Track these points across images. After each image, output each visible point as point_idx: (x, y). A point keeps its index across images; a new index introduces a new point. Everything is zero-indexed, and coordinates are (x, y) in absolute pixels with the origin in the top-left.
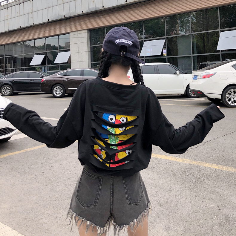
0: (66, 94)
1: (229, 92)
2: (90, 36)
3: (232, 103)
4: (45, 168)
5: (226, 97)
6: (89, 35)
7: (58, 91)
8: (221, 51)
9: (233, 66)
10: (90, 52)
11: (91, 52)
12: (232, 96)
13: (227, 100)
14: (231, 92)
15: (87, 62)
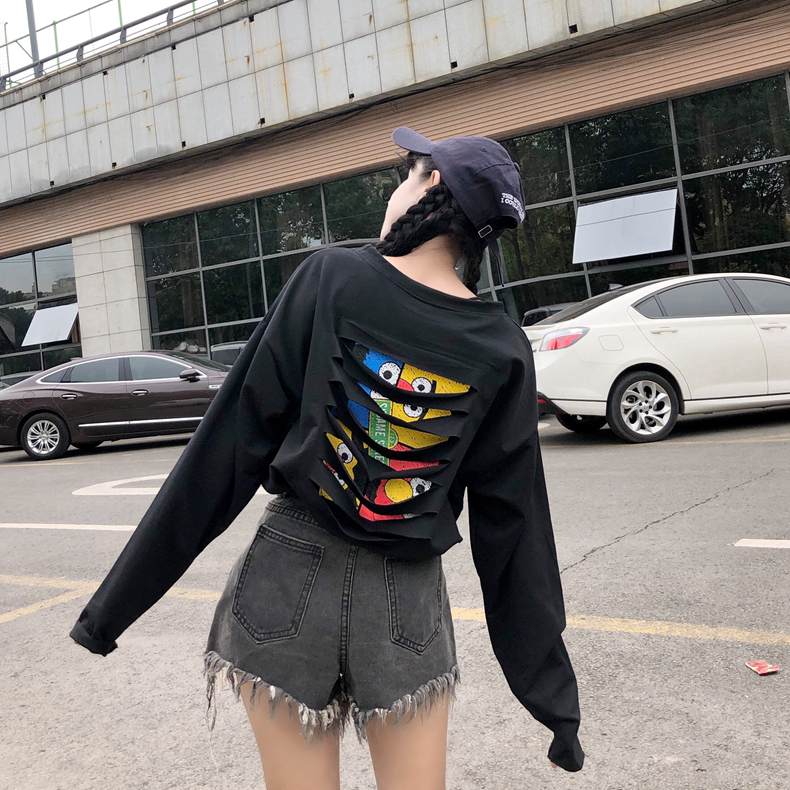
0: (71, 448)
1: (629, 391)
2: (144, 243)
3: (642, 427)
4: (30, 689)
5: (622, 411)
6: (139, 243)
7: (43, 437)
8: (585, 266)
9: (637, 306)
10: (145, 301)
11: (149, 297)
12: (640, 404)
13: (625, 418)
14: (636, 390)
15: (138, 335)
